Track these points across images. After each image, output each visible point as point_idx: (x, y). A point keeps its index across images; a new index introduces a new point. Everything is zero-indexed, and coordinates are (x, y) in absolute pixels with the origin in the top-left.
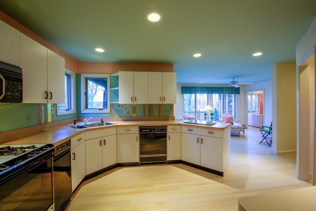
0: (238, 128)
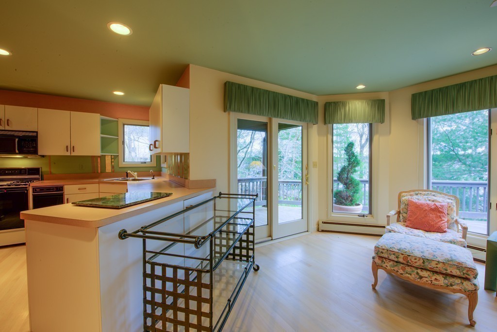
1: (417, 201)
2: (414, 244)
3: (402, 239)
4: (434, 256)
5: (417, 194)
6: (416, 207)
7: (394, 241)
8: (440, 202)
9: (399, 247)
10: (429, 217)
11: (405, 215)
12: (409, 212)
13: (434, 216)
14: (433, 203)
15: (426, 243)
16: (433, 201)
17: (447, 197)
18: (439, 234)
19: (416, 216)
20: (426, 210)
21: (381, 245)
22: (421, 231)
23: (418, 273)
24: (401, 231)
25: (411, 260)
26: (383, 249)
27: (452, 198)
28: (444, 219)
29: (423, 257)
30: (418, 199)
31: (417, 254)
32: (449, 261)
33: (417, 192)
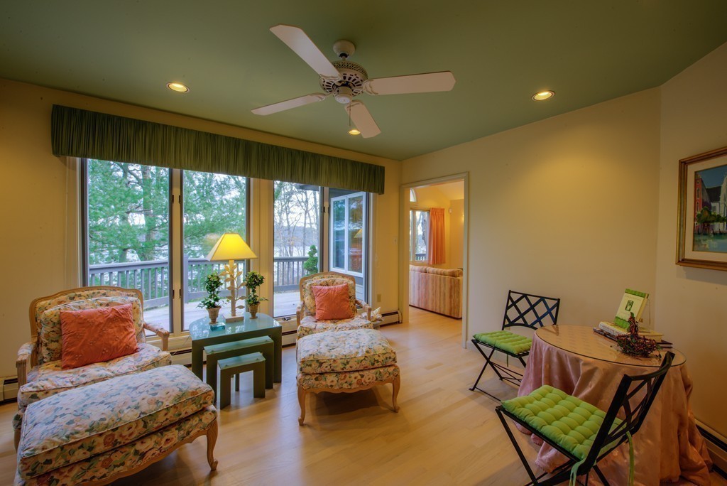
0: (366, 369)
1: (79, 311)
2: (114, 399)
3: (85, 401)
4: (157, 402)
5: (72, 299)
6: (80, 323)
7: (69, 418)
8: (119, 304)
9: (87, 423)
10: (108, 334)
11: (54, 346)
12: (65, 337)
13: (115, 329)
14: (110, 308)
15: (131, 385)
16: (107, 305)
17: (124, 293)
18: (130, 358)
19: (83, 341)
20: (101, 323)
21: (41, 446)
22: (97, 365)
23: (136, 452)
24: (60, 383)
25: (121, 436)
26: (51, 451)
27: (133, 293)
28: (131, 330)
29: (142, 416)
30: (80, 308)
31: (130, 415)
32: (180, 398)
33: (73, 295)
